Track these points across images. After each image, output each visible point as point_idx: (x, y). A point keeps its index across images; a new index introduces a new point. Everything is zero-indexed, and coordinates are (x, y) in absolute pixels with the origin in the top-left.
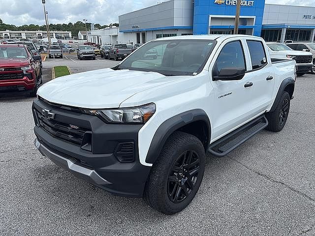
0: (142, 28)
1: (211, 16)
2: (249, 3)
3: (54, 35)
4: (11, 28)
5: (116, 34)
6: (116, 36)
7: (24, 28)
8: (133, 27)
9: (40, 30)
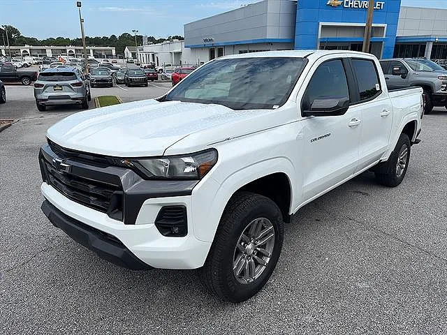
0: (219, 41)
1: (321, 24)
2: (377, 5)
3: (91, 51)
4: (32, 42)
5: (180, 50)
6: (180, 53)
7: (49, 42)
8: (206, 40)
9: (72, 45)
